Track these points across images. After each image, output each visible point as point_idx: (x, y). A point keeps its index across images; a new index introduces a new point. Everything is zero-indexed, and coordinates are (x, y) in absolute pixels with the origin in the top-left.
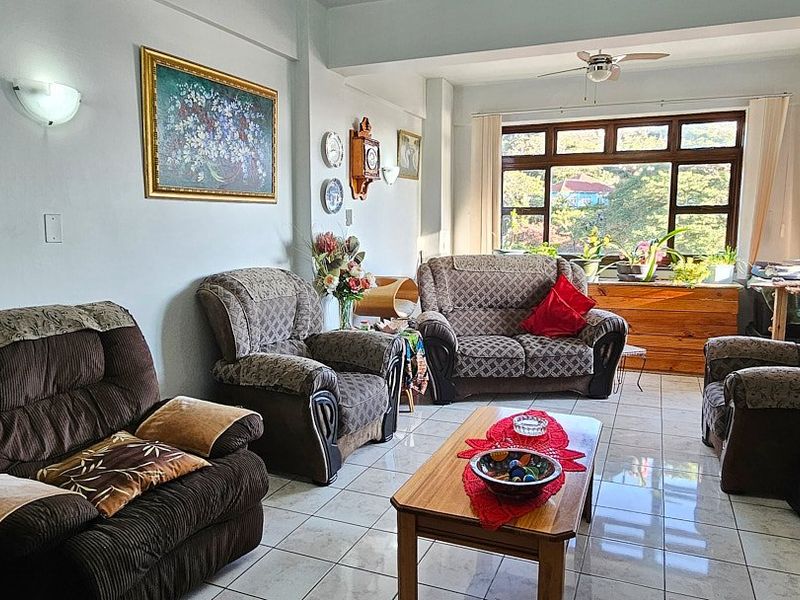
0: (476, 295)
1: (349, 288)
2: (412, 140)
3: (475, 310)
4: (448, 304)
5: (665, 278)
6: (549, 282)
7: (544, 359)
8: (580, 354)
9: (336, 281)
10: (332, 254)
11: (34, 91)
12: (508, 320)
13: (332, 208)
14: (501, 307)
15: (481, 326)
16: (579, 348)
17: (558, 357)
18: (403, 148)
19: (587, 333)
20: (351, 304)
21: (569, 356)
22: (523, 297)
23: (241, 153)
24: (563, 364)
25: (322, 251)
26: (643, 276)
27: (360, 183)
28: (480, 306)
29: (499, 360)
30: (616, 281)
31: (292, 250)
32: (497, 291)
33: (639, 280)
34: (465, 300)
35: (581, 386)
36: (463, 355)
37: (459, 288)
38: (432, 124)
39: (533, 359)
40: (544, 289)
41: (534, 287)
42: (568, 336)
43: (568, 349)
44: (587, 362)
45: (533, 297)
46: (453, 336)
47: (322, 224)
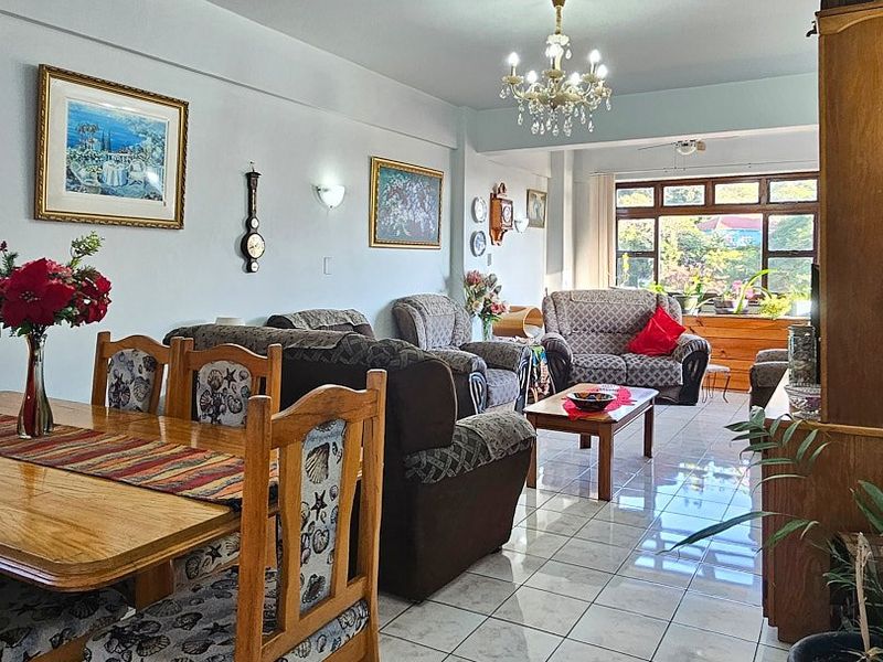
0: (589, 321)
1: (491, 312)
2: (539, 196)
3: (588, 334)
4: (567, 329)
5: (754, 312)
6: (650, 312)
7: (642, 371)
8: (671, 368)
9: (481, 307)
10: (478, 287)
11: (326, 190)
12: (615, 342)
13: (478, 252)
14: (610, 332)
15: (593, 346)
16: (671, 363)
17: (652, 370)
18: (531, 203)
19: (677, 352)
20: (491, 324)
21: (662, 369)
22: (628, 325)
23: (421, 216)
24: (657, 375)
25: (472, 284)
26: (734, 310)
27: (497, 232)
28: (593, 331)
29: (605, 370)
30: (714, 314)
31: (449, 283)
32: (607, 319)
33: (731, 313)
34: (581, 325)
35: (673, 394)
36: (577, 365)
37: (576, 317)
38: (555, 182)
39: (632, 371)
40: (645, 318)
41: (637, 316)
42: (663, 355)
43: (661, 363)
44: (676, 374)
45: (636, 324)
46: (570, 352)
47: (472, 264)
